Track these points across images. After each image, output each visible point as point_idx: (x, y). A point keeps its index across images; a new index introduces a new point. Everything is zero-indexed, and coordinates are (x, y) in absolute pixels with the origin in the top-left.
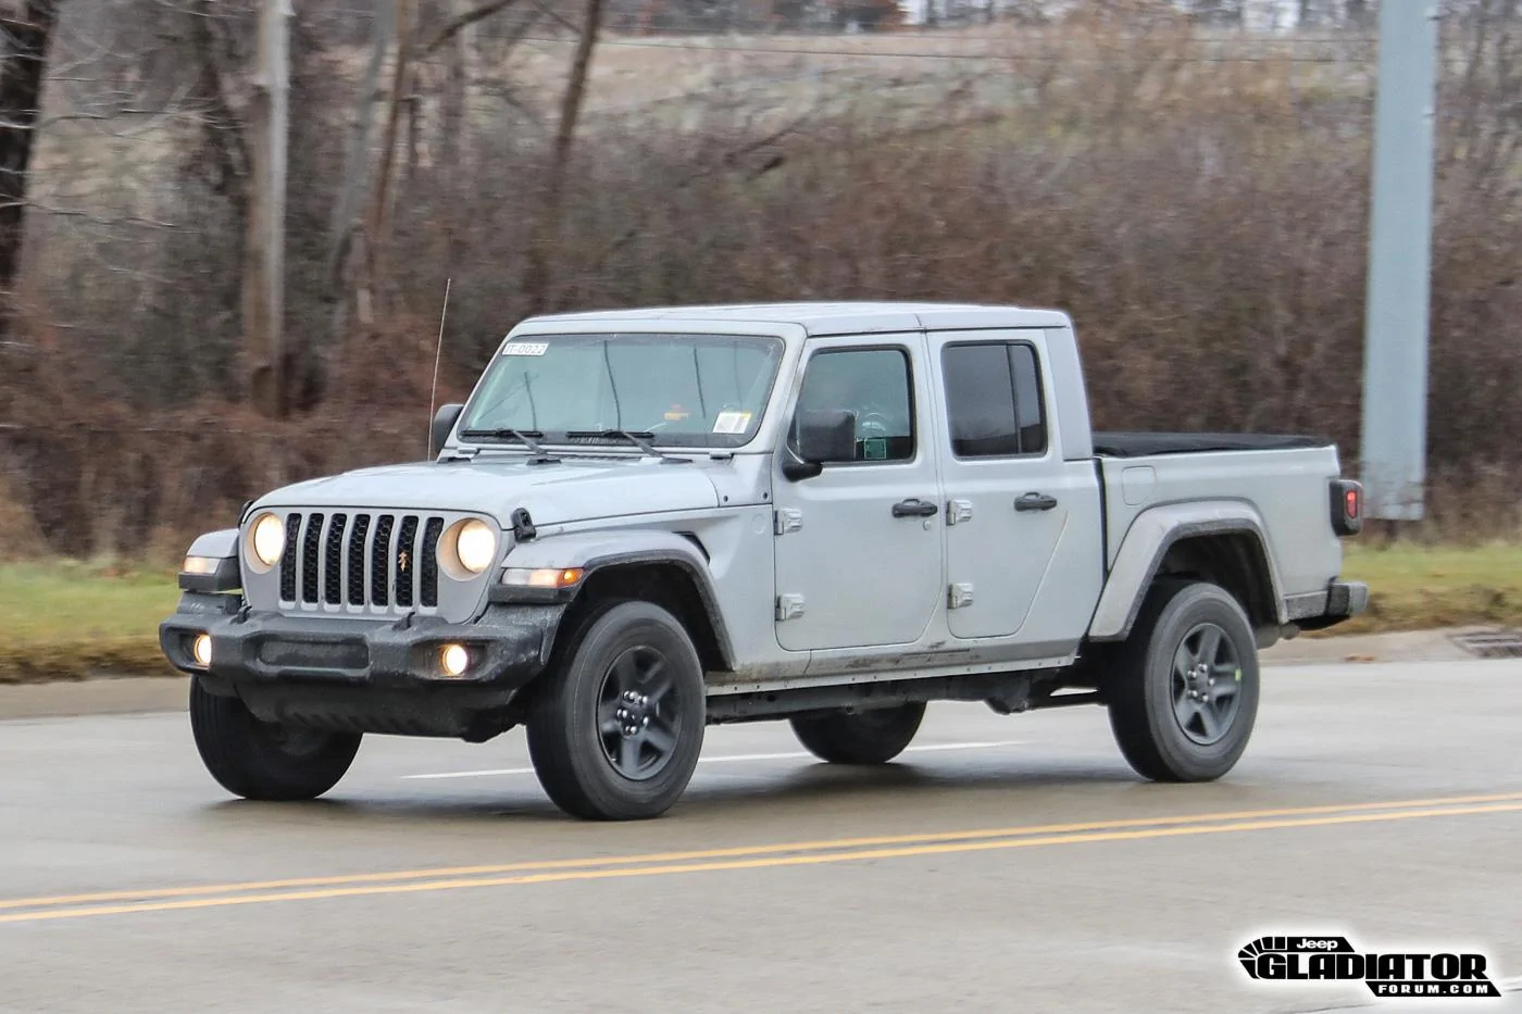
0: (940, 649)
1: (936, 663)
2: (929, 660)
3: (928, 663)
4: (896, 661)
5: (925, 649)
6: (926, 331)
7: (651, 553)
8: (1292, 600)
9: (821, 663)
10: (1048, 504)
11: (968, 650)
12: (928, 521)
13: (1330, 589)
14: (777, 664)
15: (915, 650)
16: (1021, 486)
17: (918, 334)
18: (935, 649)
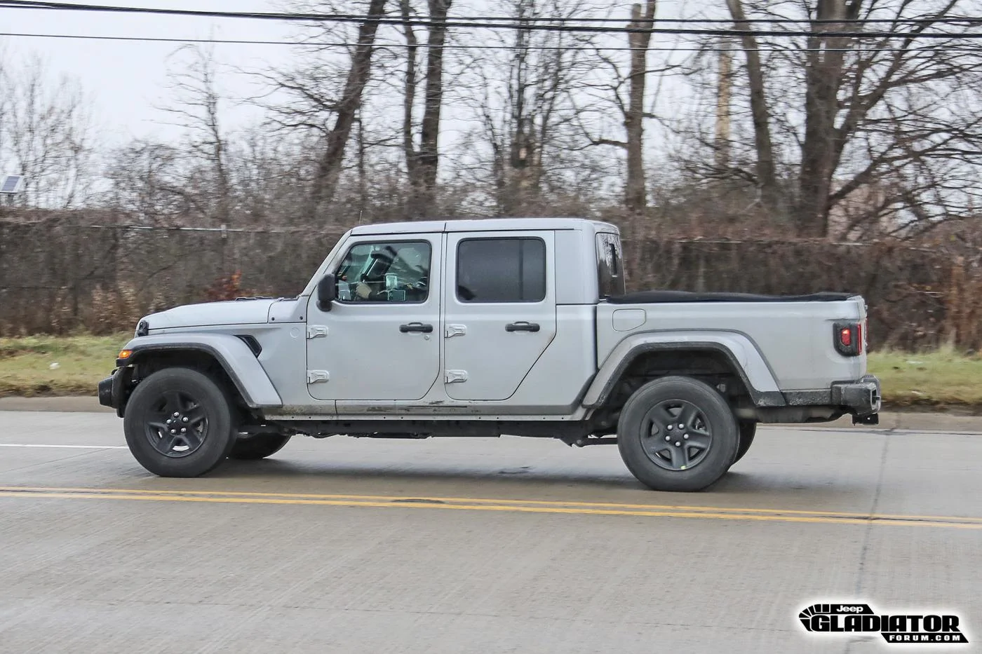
0: (441, 404)
1: (440, 413)
2: (435, 410)
3: (436, 412)
4: (408, 409)
5: (427, 404)
6: (448, 232)
7: (179, 344)
8: (791, 393)
9: (345, 407)
10: (535, 328)
11: (466, 407)
12: (428, 335)
13: (831, 388)
14: (311, 406)
15: (418, 404)
16: (513, 319)
17: (441, 234)
18: (435, 405)
